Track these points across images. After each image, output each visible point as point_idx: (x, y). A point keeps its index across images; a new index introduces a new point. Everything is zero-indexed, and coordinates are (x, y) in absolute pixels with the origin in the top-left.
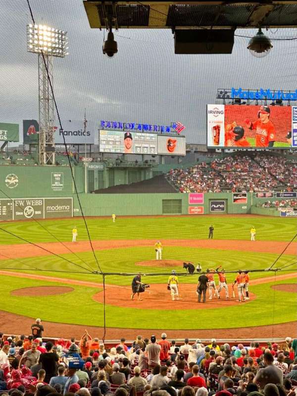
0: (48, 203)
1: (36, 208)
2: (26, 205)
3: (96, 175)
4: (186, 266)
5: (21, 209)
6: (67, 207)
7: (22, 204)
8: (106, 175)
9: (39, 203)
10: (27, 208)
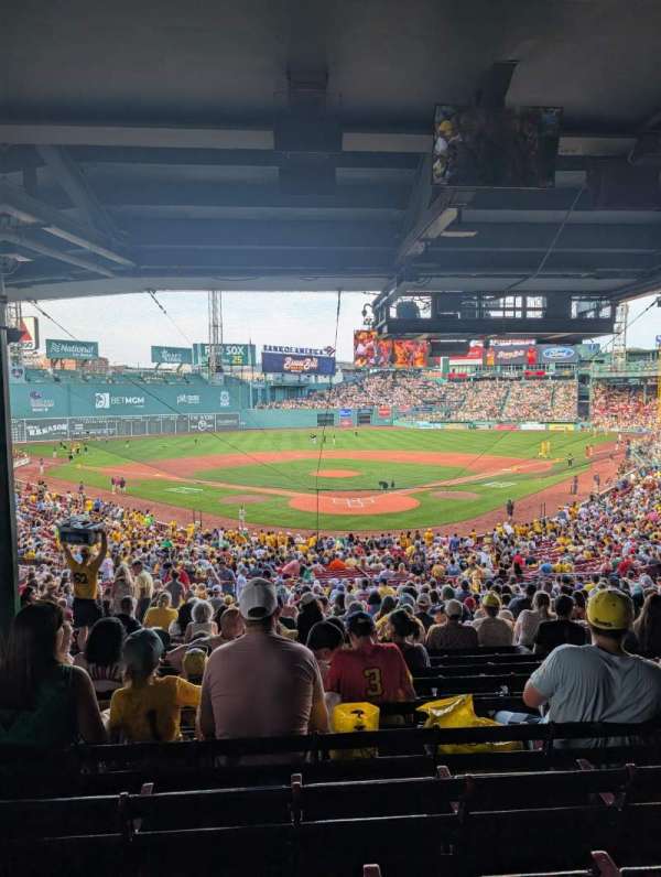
0: (219, 417)
1: (209, 422)
2: (199, 419)
3: (260, 393)
4: (381, 483)
5: (195, 423)
6: (235, 422)
7: (196, 418)
8: (268, 392)
9: (210, 417)
10: (200, 422)
